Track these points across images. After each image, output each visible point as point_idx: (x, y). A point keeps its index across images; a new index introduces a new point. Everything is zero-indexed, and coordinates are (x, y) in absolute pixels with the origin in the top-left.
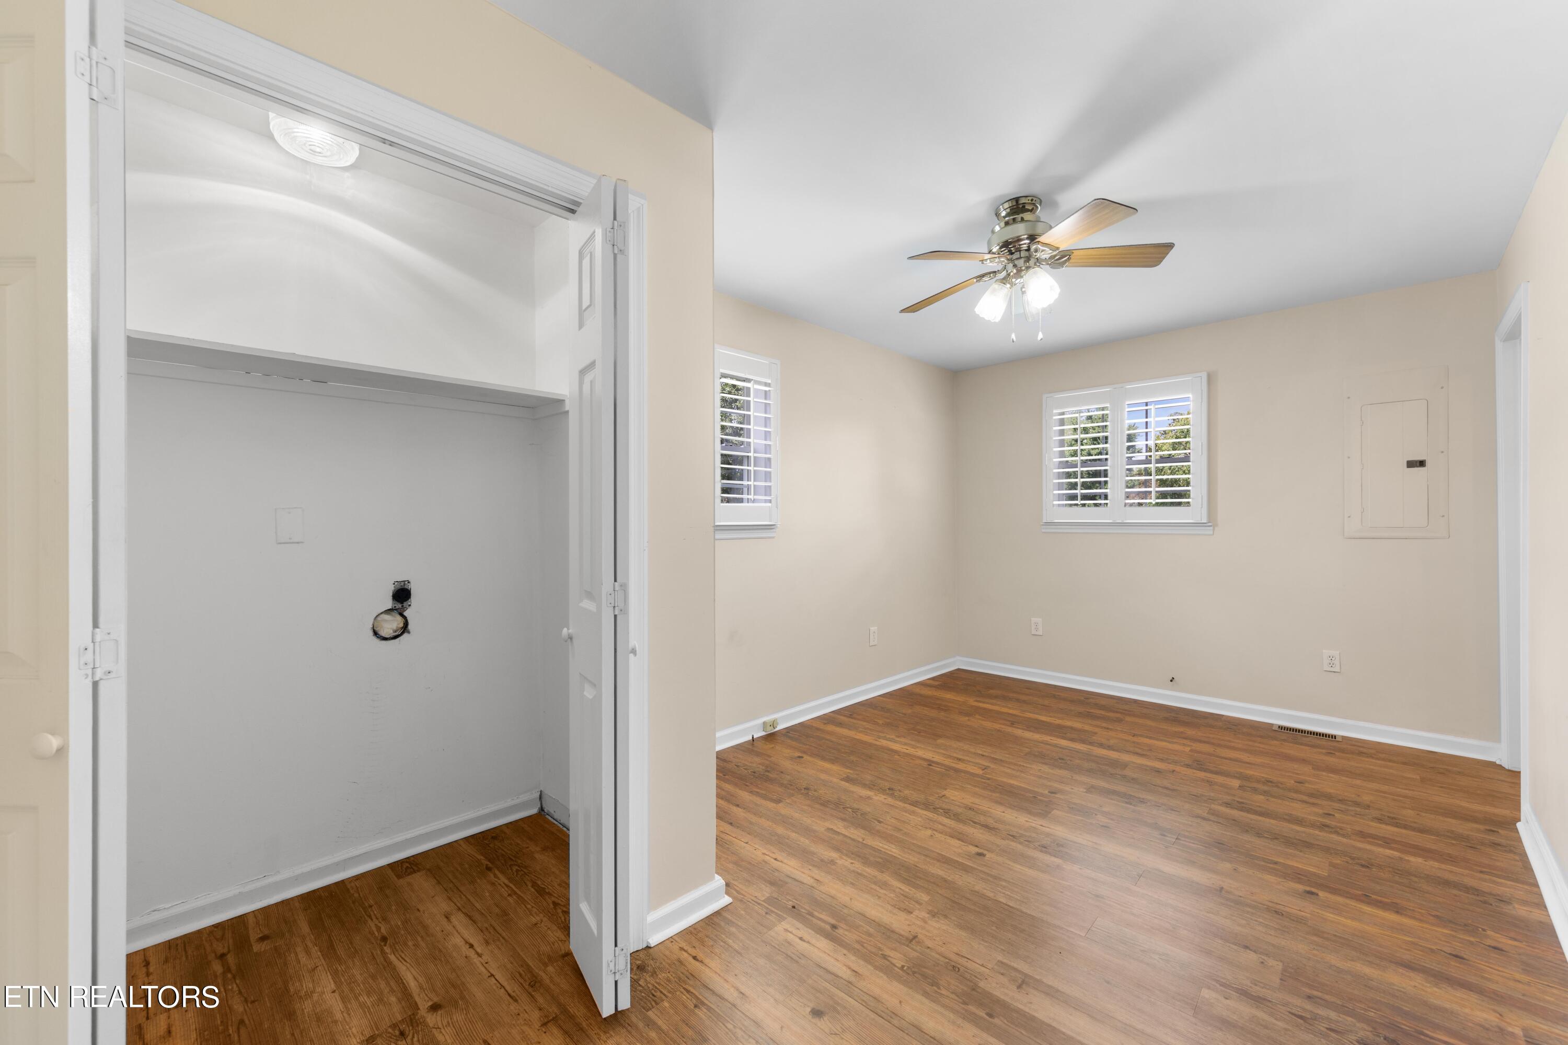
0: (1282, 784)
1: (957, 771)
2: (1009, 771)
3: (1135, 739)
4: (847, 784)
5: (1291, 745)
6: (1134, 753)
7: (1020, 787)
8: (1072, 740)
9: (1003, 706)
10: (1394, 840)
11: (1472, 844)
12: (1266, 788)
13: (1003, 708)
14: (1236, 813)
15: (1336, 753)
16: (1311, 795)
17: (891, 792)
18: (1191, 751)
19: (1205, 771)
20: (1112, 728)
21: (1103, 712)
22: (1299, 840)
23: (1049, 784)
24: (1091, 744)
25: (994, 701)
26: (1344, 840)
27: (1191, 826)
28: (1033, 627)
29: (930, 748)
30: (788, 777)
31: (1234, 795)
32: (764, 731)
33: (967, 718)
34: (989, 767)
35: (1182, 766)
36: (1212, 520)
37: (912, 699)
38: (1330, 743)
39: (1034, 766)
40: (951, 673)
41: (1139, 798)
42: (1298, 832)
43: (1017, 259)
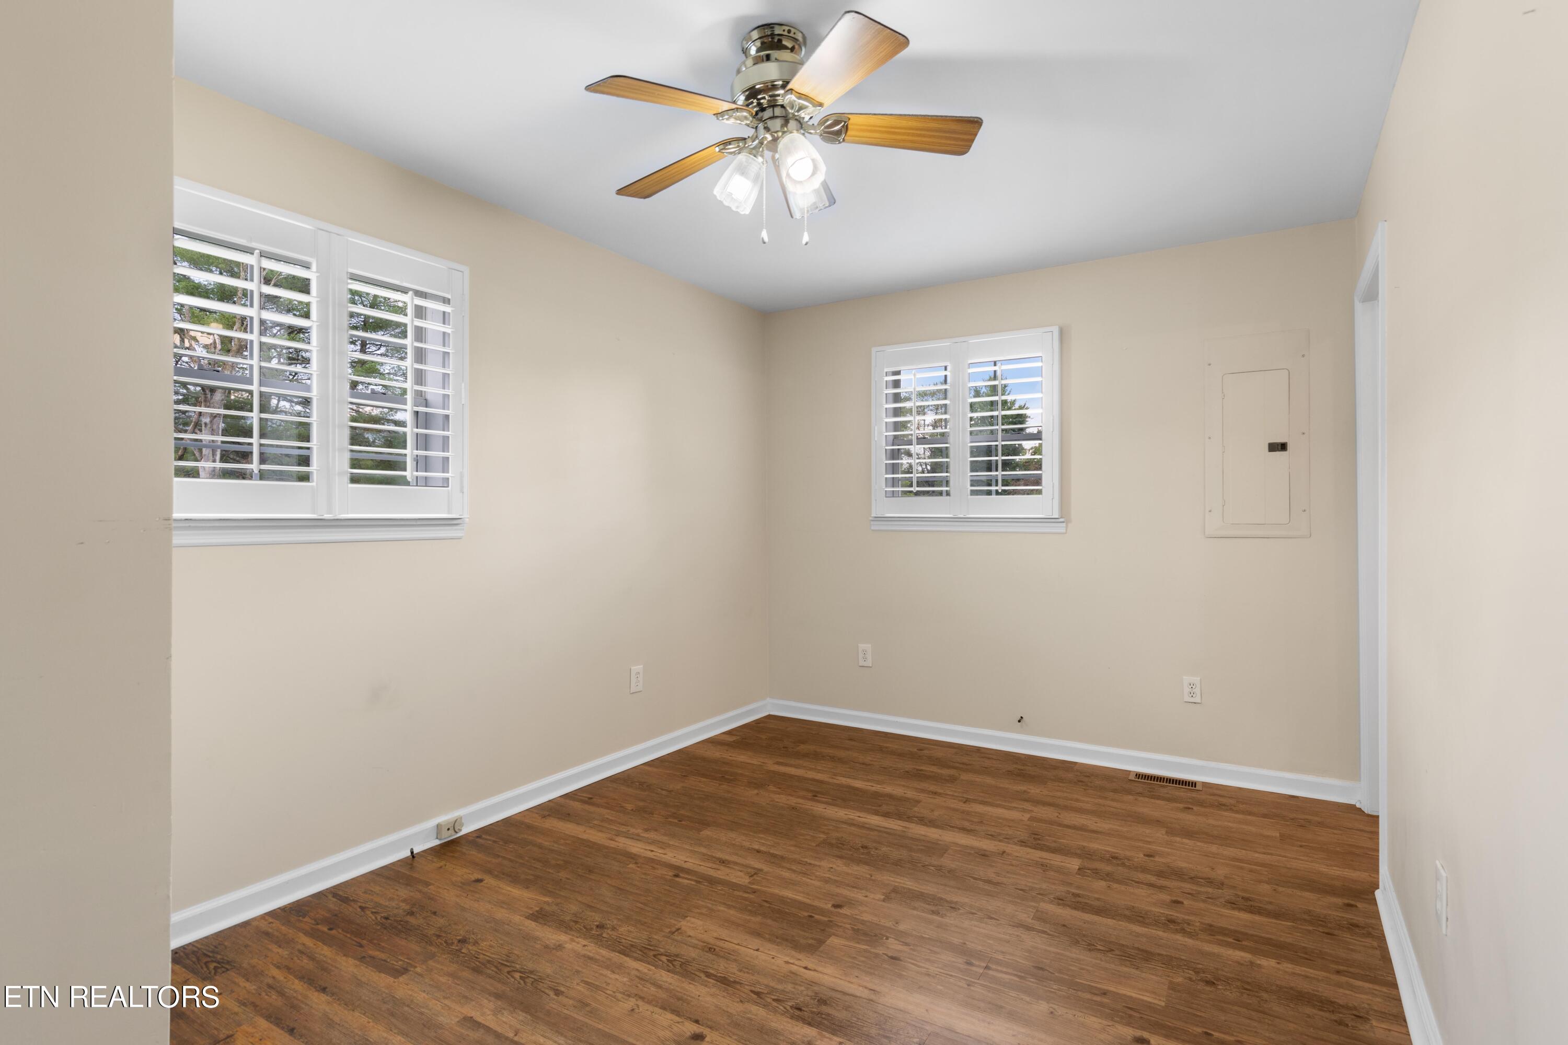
0: (1129, 860)
1: (712, 881)
2: (786, 874)
3: (966, 807)
4: (533, 924)
5: (1147, 799)
6: (960, 829)
7: (795, 901)
8: (886, 815)
9: (811, 769)
10: (1246, 934)
11: (1330, 928)
12: (1109, 868)
13: (809, 773)
14: (1066, 914)
15: (1195, 808)
16: (1160, 874)
17: (596, 933)
18: (1031, 819)
19: (1042, 849)
20: (942, 791)
21: (934, 769)
22: (1138, 949)
23: (839, 891)
24: (909, 819)
25: (801, 762)
26: (1190, 942)
27: (1008, 942)
28: (861, 655)
29: (687, 847)
30: (441, 922)
31: (1070, 884)
32: (437, 838)
33: (756, 791)
34: (761, 870)
35: (1015, 844)
36: (1064, 516)
37: (689, 766)
38: (1189, 794)
39: (824, 864)
40: (757, 722)
41: (951, 902)
42: (1138, 935)
43: (770, 118)
